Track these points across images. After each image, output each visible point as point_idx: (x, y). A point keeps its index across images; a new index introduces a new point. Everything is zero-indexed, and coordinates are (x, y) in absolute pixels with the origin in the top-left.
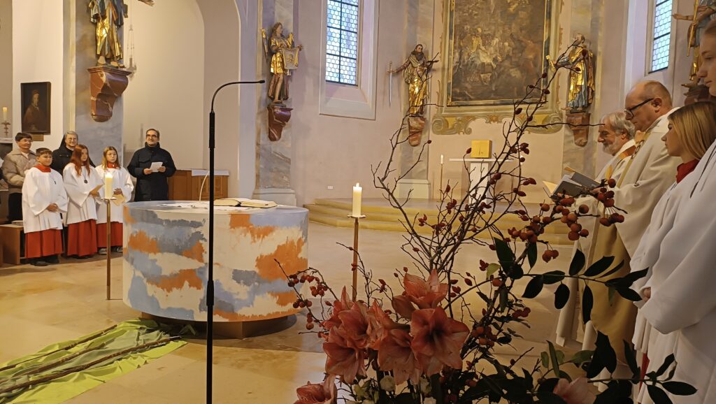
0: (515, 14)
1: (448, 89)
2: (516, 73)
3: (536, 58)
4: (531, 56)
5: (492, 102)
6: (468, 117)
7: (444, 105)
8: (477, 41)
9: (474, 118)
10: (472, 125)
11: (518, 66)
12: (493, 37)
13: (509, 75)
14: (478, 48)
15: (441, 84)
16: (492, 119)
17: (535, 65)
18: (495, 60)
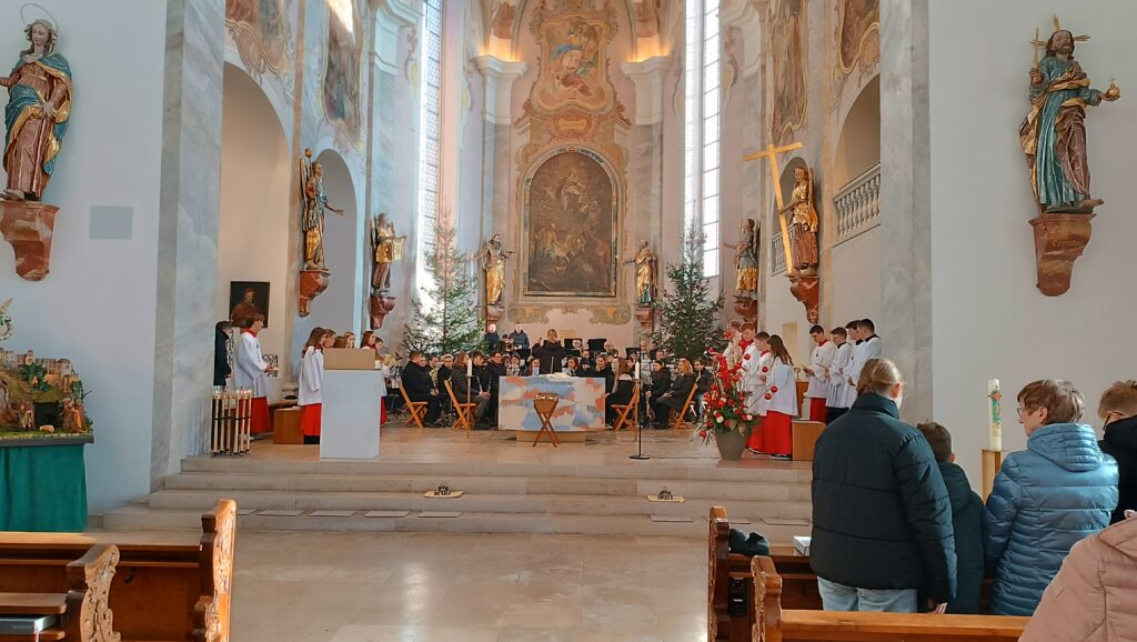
0: (587, 215)
1: (524, 279)
2: (588, 268)
3: (606, 255)
4: (601, 254)
5: (567, 293)
6: (545, 307)
7: (521, 293)
8: (551, 235)
9: (551, 308)
10: (549, 315)
11: (589, 262)
12: (567, 232)
13: (583, 270)
14: (553, 241)
15: (517, 272)
16: (567, 309)
17: (605, 262)
18: (569, 254)
